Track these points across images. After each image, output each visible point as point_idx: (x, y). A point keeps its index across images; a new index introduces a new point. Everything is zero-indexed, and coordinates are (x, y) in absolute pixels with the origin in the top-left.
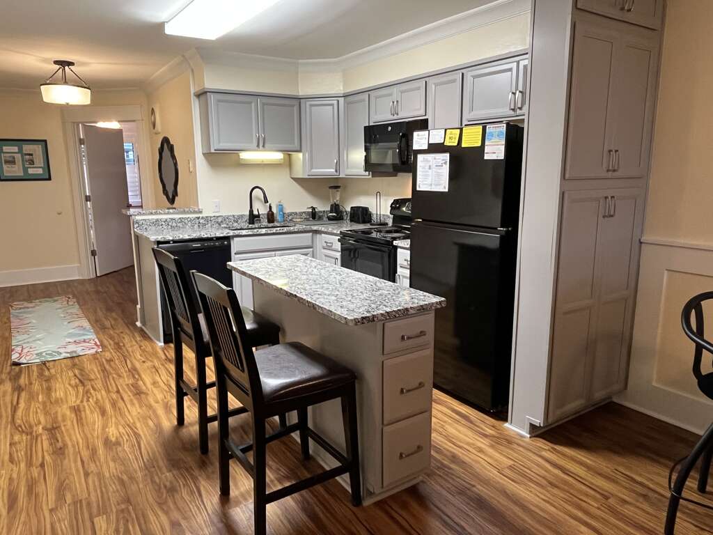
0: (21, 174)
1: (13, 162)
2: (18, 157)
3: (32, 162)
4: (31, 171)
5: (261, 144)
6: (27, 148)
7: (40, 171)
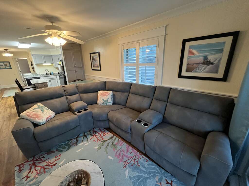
0: (4, 68)
1: (2, 66)
2: (4, 65)
3: (7, 66)
4: (7, 67)
5: (45, 62)
6: (5, 63)
7: (9, 67)
